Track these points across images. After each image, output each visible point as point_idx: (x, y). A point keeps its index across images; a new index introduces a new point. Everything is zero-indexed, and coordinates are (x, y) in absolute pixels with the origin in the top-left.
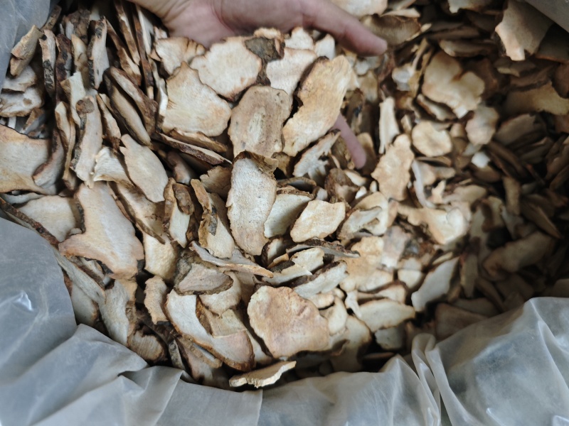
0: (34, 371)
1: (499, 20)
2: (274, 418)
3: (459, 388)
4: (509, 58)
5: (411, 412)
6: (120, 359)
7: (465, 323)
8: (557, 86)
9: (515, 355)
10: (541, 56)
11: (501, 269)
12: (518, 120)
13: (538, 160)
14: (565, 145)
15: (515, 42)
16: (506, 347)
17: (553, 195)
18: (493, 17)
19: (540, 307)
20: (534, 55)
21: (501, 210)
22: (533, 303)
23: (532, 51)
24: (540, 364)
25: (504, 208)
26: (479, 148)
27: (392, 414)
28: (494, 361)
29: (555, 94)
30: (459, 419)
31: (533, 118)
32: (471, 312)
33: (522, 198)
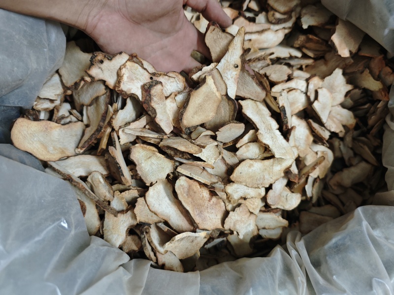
0: (74, 265)
1: (334, 32)
2: (208, 288)
3: (317, 264)
4: (340, 56)
5: (288, 280)
6: (118, 257)
7: (319, 223)
8: (372, 73)
9: (349, 243)
10: (361, 54)
11: (340, 185)
13: (362, 115)
14: (378, 108)
15: (344, 45)
16: (344, 238)
17: (372, 139)
18: (329, 30)
19: (364, 212)
20: (356, 53)
22: (360, 210)
23: (354, 51)
24: (365, 248)
27: (277, 282)
28: (337, 247)
29: (371, 78)
30: (317, 283)
31: (361, 91)
32: (322, 215)
33: (354, 139)
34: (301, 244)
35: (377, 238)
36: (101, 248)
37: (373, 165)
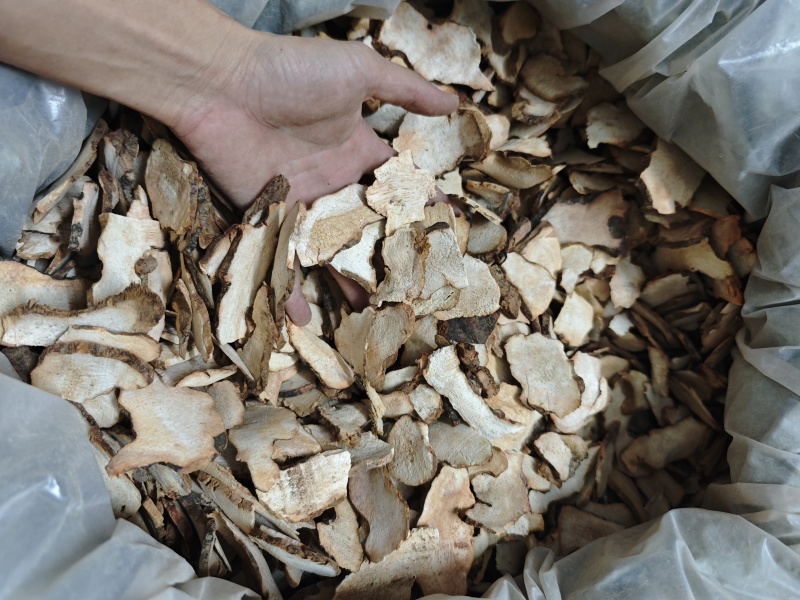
1: (646, 165)
4: (656, 211)
7: (596, 534)
8: (714, 245)
10: (695, 209)
11: (642, 463)
12: (669, 279)
13: (693, 327)
14: (723, 315)
15: (663, 192)
16: (636, 572)
17: (710, 373)
19: (682, 521)
20: (686, 208)
21: (645, 389)
22: (673, 516)
23: (684, 203)
25: (648, 386)
26: (620, 310)
28: (621, 589)
29: (711, 254)
31: (686, 278)
32: (604, 519)
33: (671, 373)
34: (550, 577)
35: (702, 577)
36: (133, 547)
37: (709, 427)
